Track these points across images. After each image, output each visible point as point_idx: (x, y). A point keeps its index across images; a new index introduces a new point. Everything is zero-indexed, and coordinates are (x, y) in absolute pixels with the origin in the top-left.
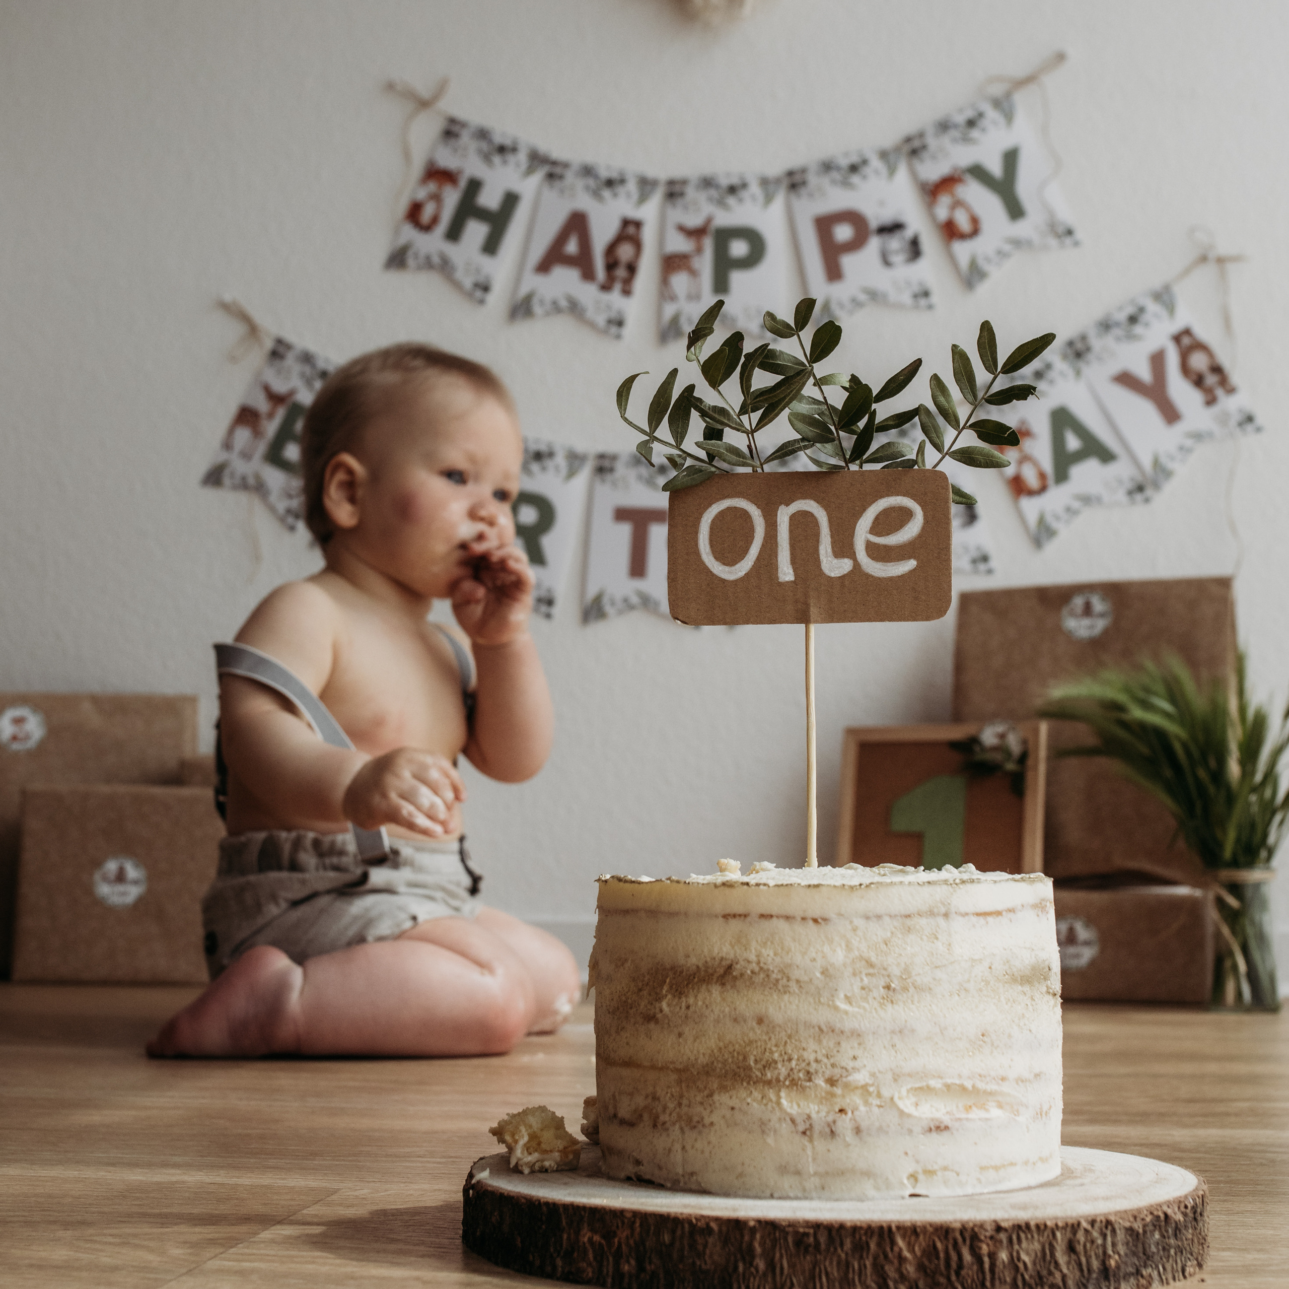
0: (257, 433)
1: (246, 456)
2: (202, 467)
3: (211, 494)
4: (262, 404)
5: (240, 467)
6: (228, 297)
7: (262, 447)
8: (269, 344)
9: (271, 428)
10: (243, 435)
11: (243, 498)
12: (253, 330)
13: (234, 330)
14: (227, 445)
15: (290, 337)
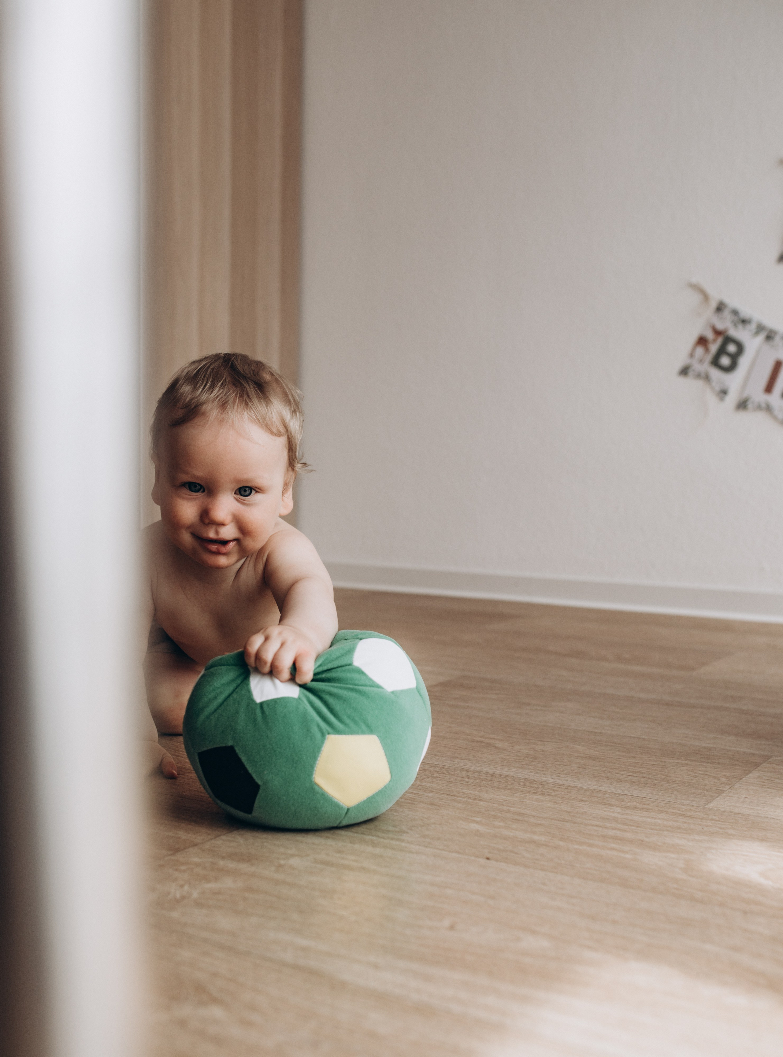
0: (707, 350)
1: (701, 361)
2: (679, 365)
3: (683, 381)
4: (710, 335)
5: (697, 367)
6: (694, 280)
7: (709, 358)
8: (714, 305)
9: (714, 348)
10: (700, 351)
11: (699, 384)
12: (706, 297)
13: (696, 298)
14: (692, 355)
15: (727, 300)
